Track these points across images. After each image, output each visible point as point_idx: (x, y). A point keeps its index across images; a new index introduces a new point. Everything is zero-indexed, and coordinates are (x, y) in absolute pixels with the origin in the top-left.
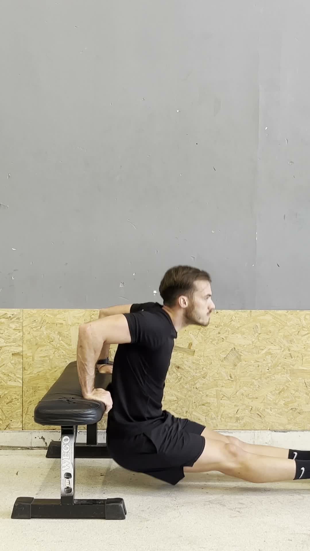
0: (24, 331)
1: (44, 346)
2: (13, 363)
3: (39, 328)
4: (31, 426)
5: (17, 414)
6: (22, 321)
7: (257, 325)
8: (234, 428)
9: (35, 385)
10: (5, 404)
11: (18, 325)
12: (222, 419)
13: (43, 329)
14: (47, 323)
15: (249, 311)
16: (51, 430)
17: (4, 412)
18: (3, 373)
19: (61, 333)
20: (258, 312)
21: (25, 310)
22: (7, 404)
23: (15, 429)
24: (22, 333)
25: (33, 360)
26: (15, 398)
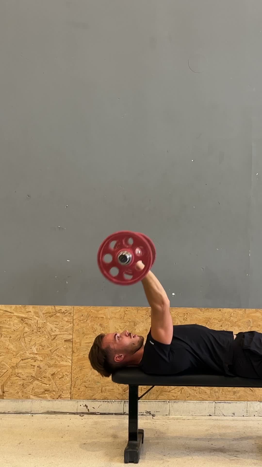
0: (74, 323)
1: (88, 334)
2: (65, 347)
3: (86, 320)
4: (77, 396)
5: (66, 387)
6: (73, 315)
7: (250, 321)
8: (232, 399)
9: (81, 365)
10: (58, 379)
11: (69, 318)
12: (223, 392)
13: (88, 321)
14: (92, 317)
15: (244, 309)
16: (93, 400)
17: (57, 385)
18: (58, 355)
19: (102, 324)
20: (251, 310)
21: (76, 307)
22: (59, 379)
23: (65, 399)
24: (72, 324)
25: (80, 345)
26: (66, 375)
